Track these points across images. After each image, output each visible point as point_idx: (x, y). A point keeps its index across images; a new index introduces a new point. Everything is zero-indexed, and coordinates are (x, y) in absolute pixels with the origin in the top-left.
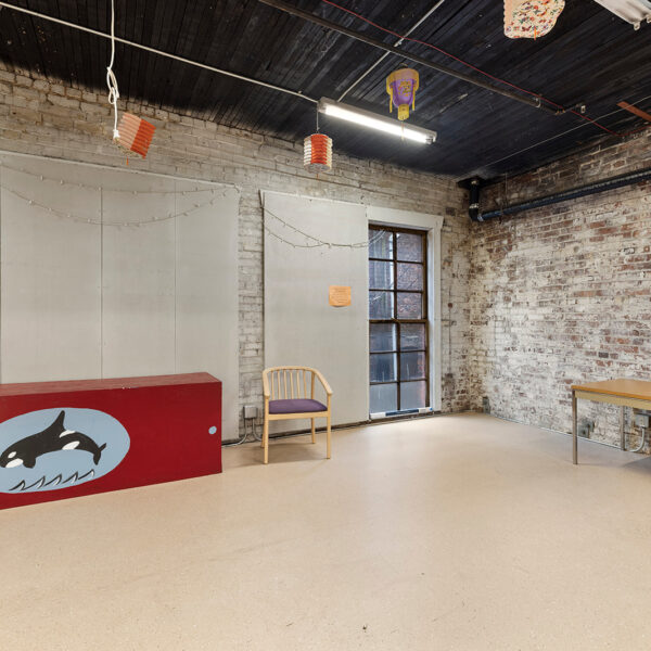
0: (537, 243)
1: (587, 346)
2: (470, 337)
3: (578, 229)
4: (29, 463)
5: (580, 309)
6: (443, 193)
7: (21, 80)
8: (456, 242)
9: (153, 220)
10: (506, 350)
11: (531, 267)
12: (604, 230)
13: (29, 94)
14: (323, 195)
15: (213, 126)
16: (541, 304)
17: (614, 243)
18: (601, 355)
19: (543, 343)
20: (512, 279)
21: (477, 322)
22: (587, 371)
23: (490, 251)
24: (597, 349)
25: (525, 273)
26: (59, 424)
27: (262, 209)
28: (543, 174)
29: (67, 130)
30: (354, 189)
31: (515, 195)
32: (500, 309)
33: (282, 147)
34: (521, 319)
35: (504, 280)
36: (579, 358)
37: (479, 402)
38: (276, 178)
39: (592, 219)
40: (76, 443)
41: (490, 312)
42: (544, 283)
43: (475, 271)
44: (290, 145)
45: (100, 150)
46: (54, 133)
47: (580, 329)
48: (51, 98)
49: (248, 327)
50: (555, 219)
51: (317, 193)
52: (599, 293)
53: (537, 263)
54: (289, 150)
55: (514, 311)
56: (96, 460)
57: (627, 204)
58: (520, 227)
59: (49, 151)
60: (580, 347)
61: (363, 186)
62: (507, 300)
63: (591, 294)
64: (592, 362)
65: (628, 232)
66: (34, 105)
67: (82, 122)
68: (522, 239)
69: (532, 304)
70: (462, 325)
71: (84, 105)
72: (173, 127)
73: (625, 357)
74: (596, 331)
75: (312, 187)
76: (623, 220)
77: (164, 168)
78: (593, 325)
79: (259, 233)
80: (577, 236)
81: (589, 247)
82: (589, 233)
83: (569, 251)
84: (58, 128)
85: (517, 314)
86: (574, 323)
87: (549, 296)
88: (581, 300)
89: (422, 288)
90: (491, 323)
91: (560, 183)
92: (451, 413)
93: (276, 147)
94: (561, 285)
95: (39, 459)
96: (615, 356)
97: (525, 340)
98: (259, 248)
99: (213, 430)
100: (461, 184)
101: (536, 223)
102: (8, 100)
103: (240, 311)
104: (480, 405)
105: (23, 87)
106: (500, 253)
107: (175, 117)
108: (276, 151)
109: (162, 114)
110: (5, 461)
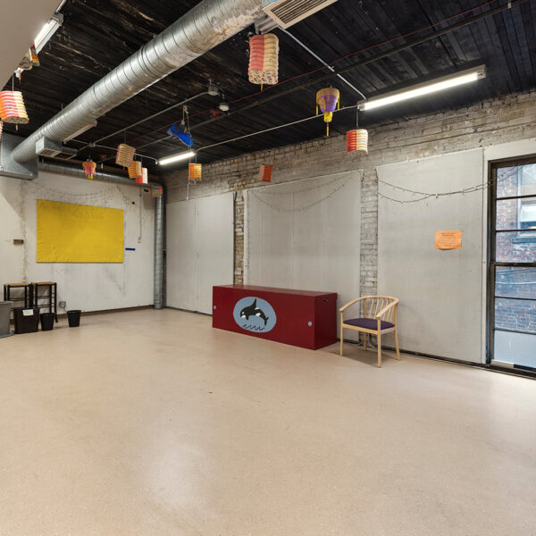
4: (247, 318)
14: (434, 152)
26: (254, 305)
27: (378, 180)
29: (283, 169)
30: (470, 136)
33: (389, 130)
40: (260, 314)
44: (396, 126)
45: (295, 173)
48: (276, 157)
49: (368, 265)
51: (427, 153)
54: (396, 129)
56: (265, 323)
61: (479, 130)
67: (287, 162)
71: (286, 155)
75: (422, 150)
79: (375, 198)
84: (280, 169)
93: (385, 131)
95: (250, 317)
98: (374, 209)
103: (361, 255)
108: (385, 135)
109: (316, 143)
110: (241, 315)
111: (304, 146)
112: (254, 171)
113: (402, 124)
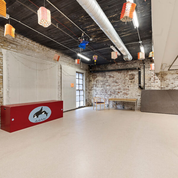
0: (101, 77)
1: (108, 93)
2: (89, 93)
3: (107, 76)
4: (37, 117)
5: (107, 88)
6: (86, 67)
7: (24, 39)
8: (87, 76)
9: (45, 69)
10: (96, 95)
11: (100, 81)
12: (110, 77)
13: (25, 42)
14: (70, 66)
15: (55, 52)
16: (101, 87)
17: (111, 79)
18: (110, 95)
19: (102, 93)
20: (97, 83)
21: (90, 90)
22: (108, 97)
23: (93, 78)
24: (109, 94)
25: (99, 82)
26: (42, 109)
27: (61, 68)
28: (102, 66)
29: (30, 50)
31: (97, 69)
32: (95, 88)
34: (98, 89)
35: (95, 83)
36: (107, 95)
37: (91, 104)
38: (63, 62)
39: (109, 75)
40: (44, 113)
41: (93, 88)
42: (102, 84)
43: (90, 81)
45: (36, 55)
46: (28, 50)
47: (107, 91)
48: (29, 43)
50: (104, 74)
52: (110, 86)
53: (101, 80)
55: (97, 88)
56: (47, 116)
57: (113, 73)
58: (98, 74)
59: (27, 54)
60: (107, 94)
62: (96, 86)
63: (108, 86)
64: (109, 96)
65: (113, 77)
66: (26, 44)
67: (33, 49)
68: (98, 76)
69: (100, 87)
70: (88, 91)
71: (34, 45)
72: (48, 51)
73: (113, 95)
74: (109, 91)
75: (68, 64)
76: (113, 76)
77: (46, 59)
78: (109, 90)
79: (61, 73)
80: (107, 77)
81: (108, 79)
82: (108, 77)
83: (105, 79)
84: (28, 49)
85: (97, 89)
86: (106, 90)
87: (103, 86)
88: (107, 87)
89: (82, 84)
90: (93, 90)
91: (104, 68)
92: (87, 106)
94: (104, 84)
95: (39, 116)
96: (112, 95)
97: (99, 93)
98: (60, 76)
99: (62, 109)
100: (89, 66)
101: (101, 74)
102: (21, 43)
103: (58, 88)
104: (91, 105)
105: (24, 40)
106: (94, 78)
107: (49, 50)
108: (64, 57)
109: (47, 49)
110: (34, 117)
111: (43, 47)
112: (12, 42)
113: (67, 57)
